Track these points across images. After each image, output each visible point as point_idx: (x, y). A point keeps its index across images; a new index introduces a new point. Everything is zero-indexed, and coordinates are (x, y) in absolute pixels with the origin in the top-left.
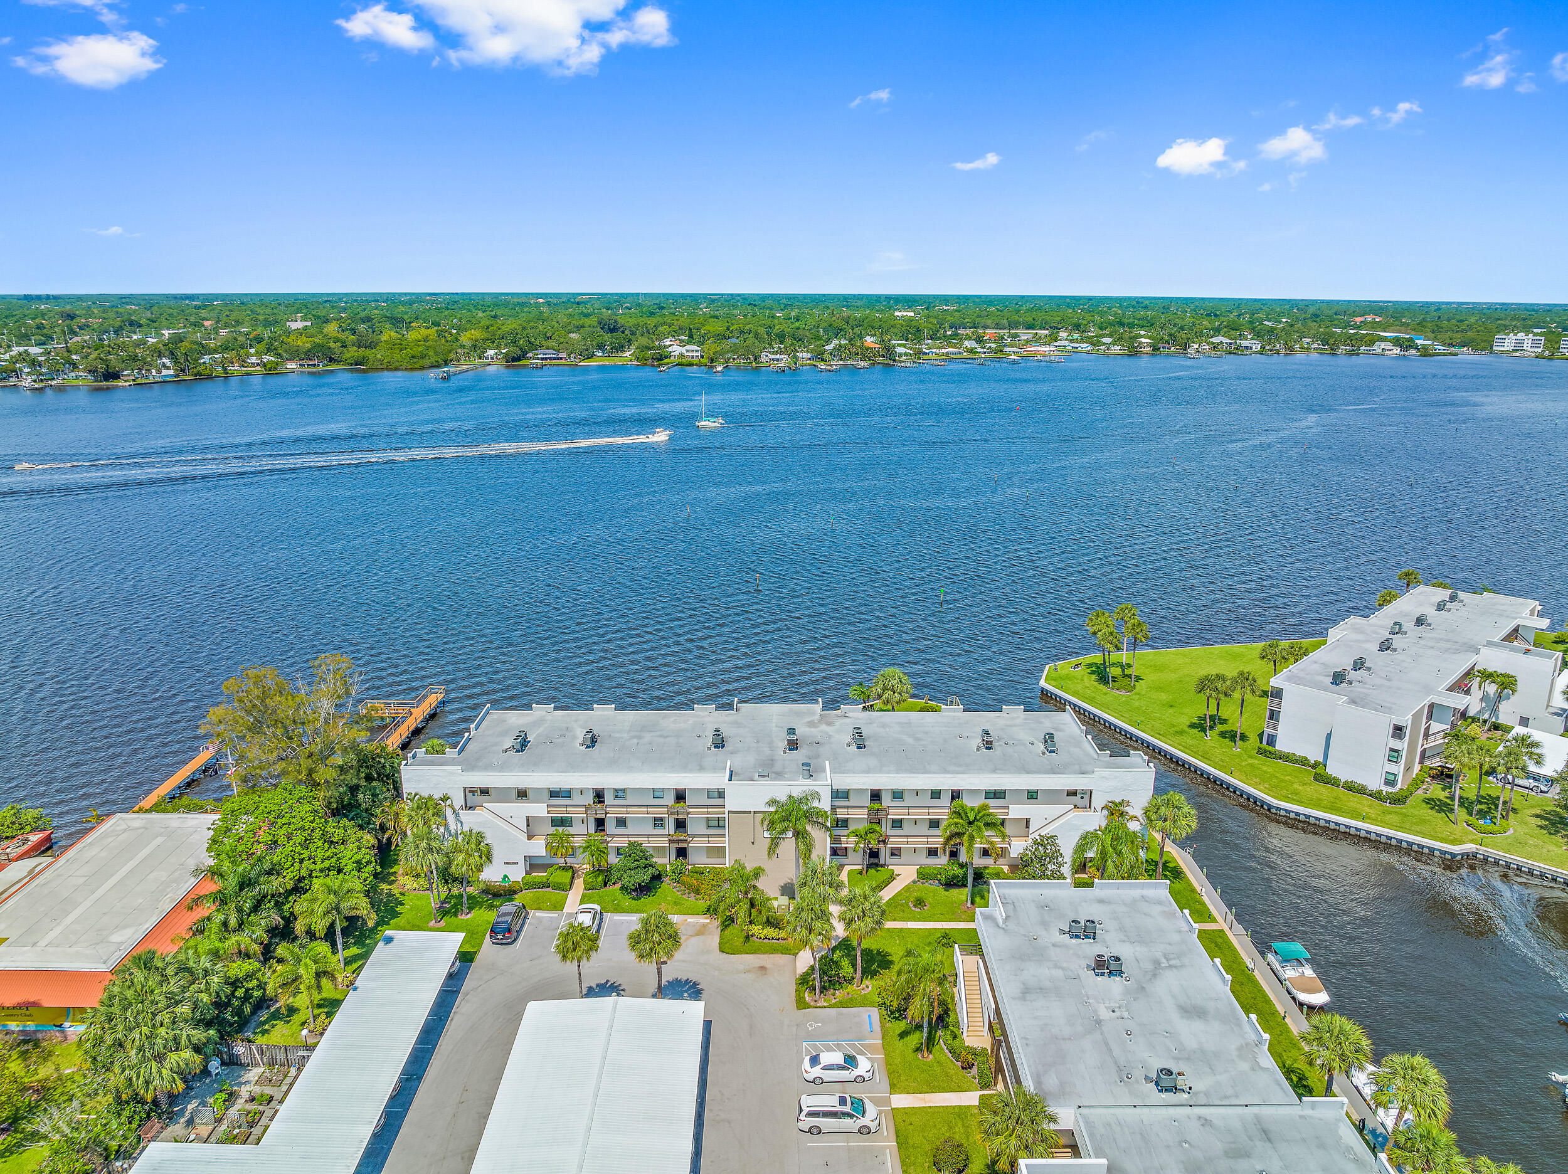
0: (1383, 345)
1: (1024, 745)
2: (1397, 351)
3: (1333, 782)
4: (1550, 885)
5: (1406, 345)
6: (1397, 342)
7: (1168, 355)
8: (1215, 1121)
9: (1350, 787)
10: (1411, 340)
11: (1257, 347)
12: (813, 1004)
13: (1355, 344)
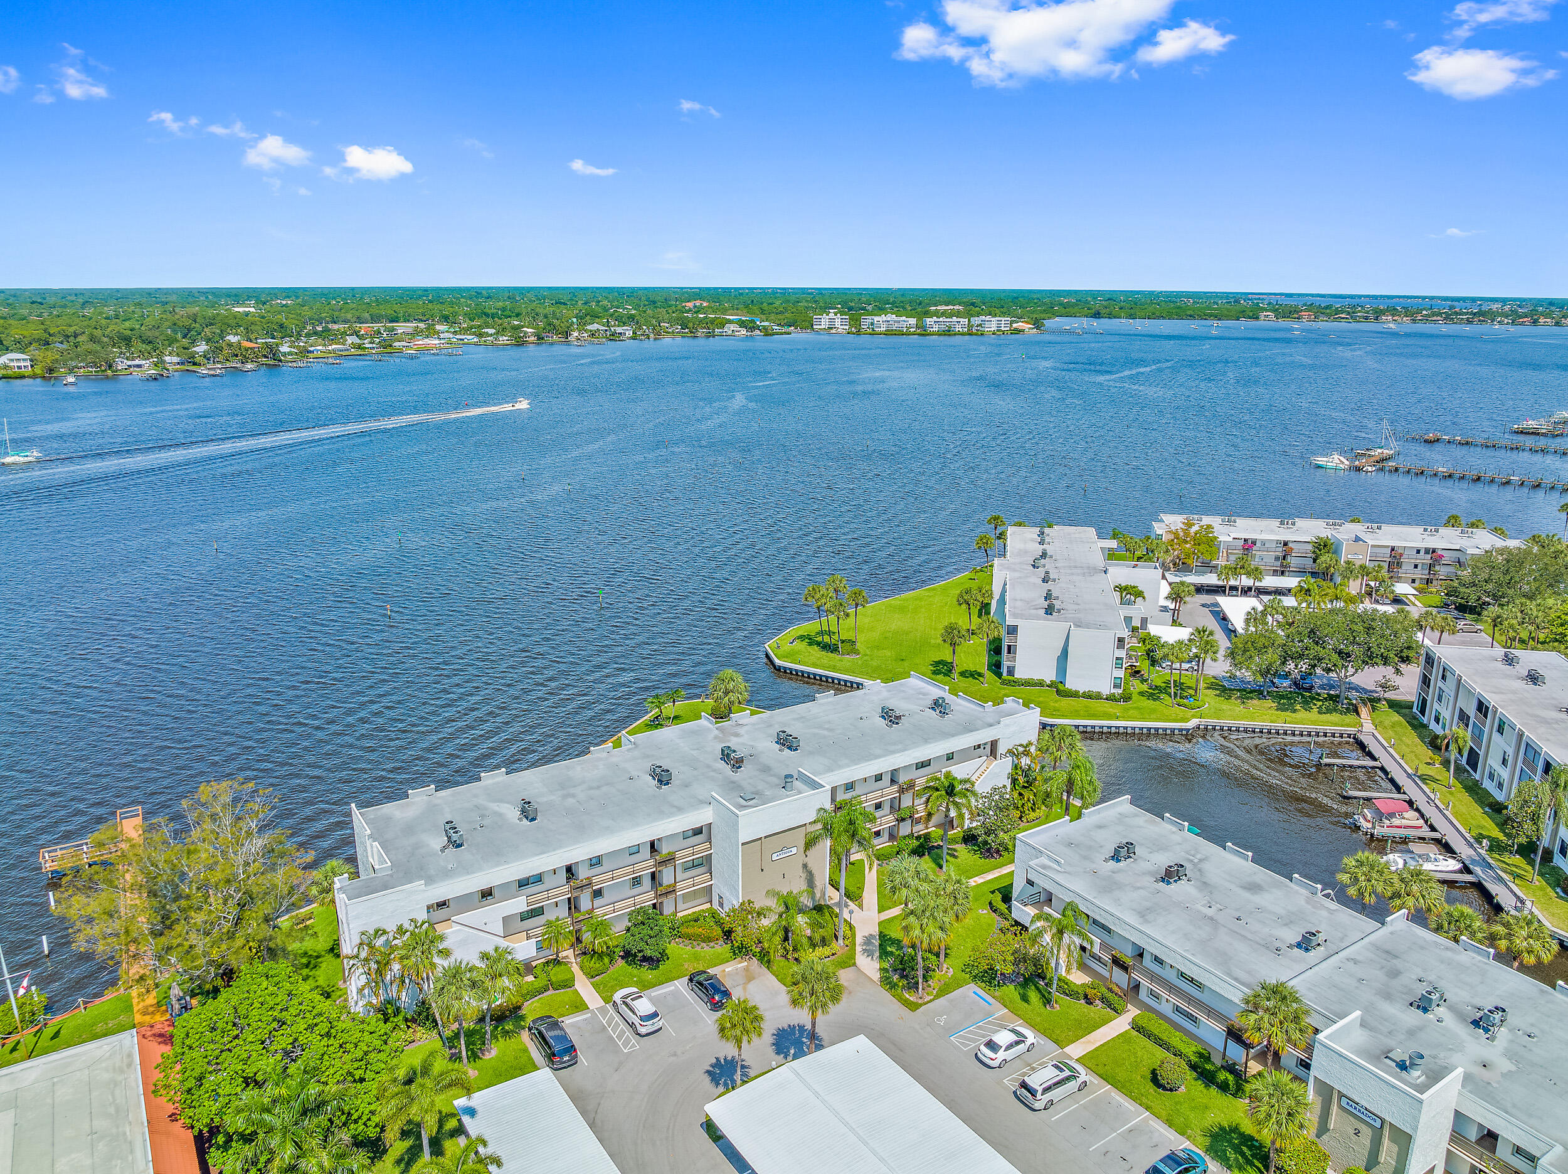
0: (732, 327)
1: (918, 713)
2: (744, 332)
3: (1074, 695)
4: (1252, 735)
5: (750, 326)
6: (742, 324)
7: (552, 344)
8: (1358, 958)
9: (1088, 696)
10: (753, 321)
11: (629, 333)
12: (920, 1001)
13: (712, 327)
